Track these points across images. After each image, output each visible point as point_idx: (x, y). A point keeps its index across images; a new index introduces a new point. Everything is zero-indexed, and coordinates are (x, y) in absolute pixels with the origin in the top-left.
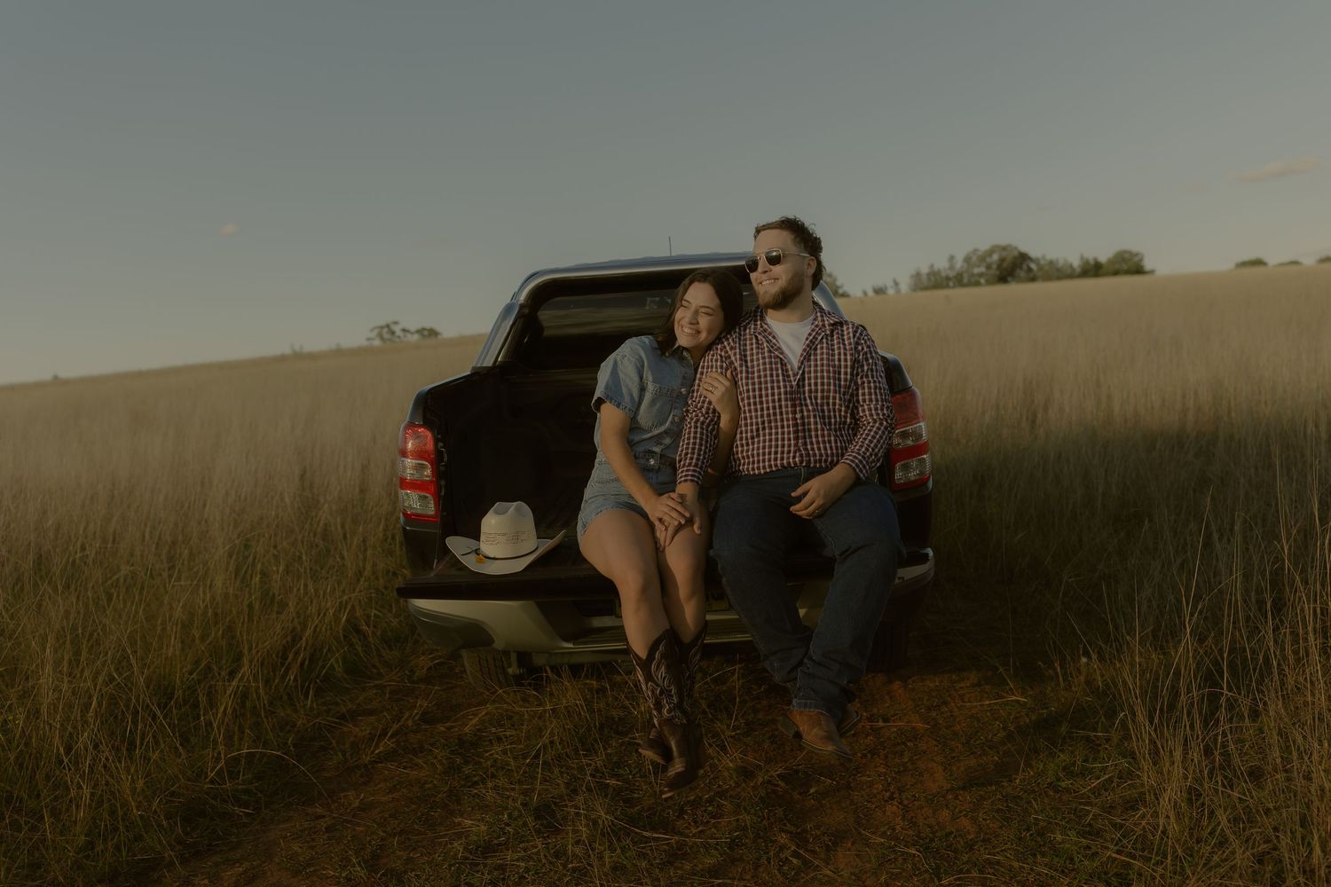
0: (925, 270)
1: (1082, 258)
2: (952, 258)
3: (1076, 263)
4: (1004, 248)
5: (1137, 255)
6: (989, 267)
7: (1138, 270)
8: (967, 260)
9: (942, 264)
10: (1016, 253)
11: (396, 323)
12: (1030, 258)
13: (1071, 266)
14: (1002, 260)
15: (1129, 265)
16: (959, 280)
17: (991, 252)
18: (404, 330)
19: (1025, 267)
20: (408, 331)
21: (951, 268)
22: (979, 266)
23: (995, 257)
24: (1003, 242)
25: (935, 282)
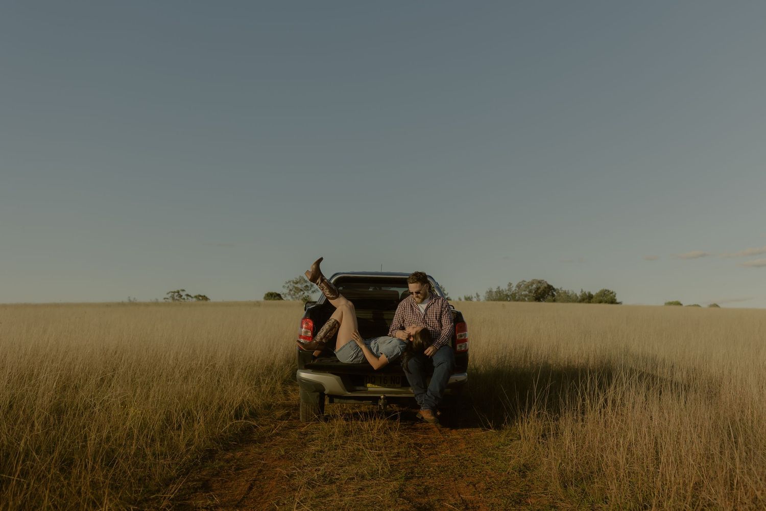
0: (494, 290)
1: (582, 291)
2: (510, 284)
3: (579, 294)
4: (540, 282)
5: (612, 293)
6: (530, 292)
7: (613, 301)
8: (519, 286)
9: (504, 287)
10: (546, 285)
11: (183, 290)
12: (554, 289)
13: (576, 295)
14: (538, 288)
15: (608, 298)
16: (513, 297)
17: (532, 283)
18: (188, 295)
19: (550, 294)
20: (190, 296)
21: (509, 290)
22: (525, 291)
23: (534, 286)
24: (539, 278)
25: (500, 297)
